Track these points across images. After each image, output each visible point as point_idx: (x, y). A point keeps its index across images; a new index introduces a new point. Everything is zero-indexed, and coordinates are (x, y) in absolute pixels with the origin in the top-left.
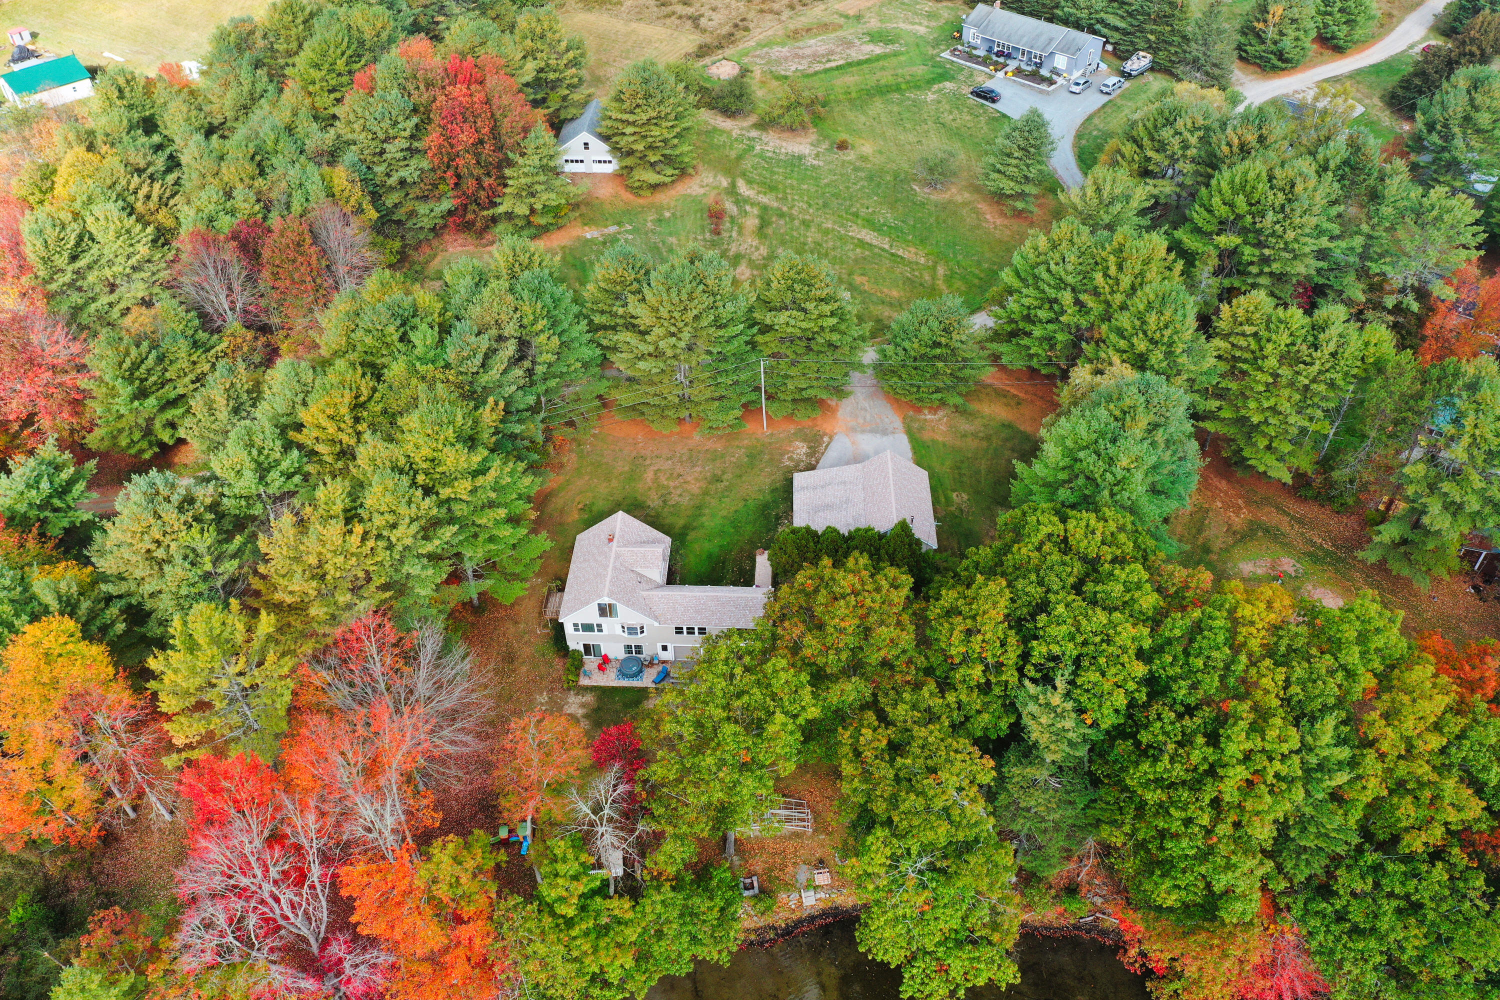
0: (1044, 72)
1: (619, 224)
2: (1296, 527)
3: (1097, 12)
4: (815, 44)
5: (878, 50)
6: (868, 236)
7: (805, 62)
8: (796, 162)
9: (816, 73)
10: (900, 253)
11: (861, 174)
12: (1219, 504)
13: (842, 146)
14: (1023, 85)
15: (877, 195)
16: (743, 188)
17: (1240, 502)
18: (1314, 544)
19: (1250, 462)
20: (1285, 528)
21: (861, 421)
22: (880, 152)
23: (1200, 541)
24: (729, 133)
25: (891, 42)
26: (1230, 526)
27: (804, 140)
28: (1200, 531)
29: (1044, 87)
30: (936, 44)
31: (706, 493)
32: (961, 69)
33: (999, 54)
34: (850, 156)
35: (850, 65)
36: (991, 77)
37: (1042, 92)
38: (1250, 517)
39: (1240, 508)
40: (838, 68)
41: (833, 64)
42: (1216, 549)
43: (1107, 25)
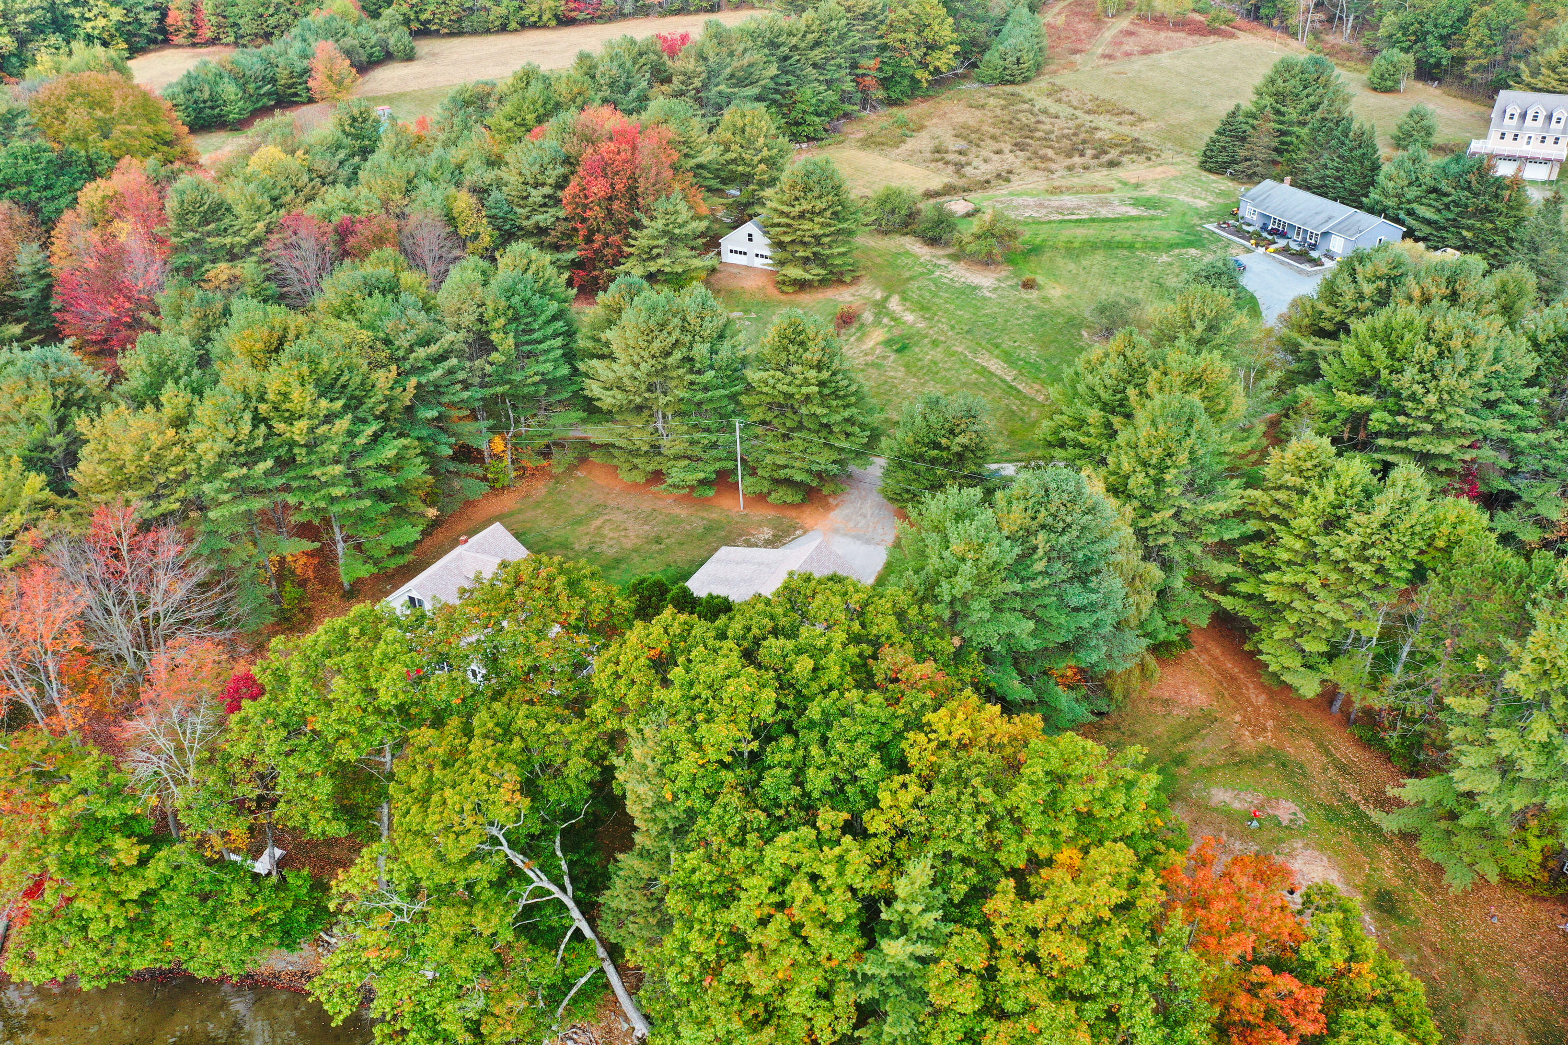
0: (1314, 254)
1: (745, 311)
2: (1332, 772)
3: (1409, 202)
4: (1068, 200)
5: (1134, 212)
6: (996, 365)
7: (1044, 211)
8: (968, 291)
9: (1050, 222)
10: (1020, 387)
11: (1031, 312)
12: (1238, 718)
13: (1028, 285)
14: (1282, 263)
15: (1035, 332)
16: (894, 304)
17: (1270, 723)
18: (1343, 797)
19: (1263, 658)
20: (1314, 770)
21: (851, 525)
22: (1068, 297)
23: (1181, 748)
24: (917, 257)
25: (1155, 207)
26: (1234, 745)
27: (991, 274)
28: (1186, 738)
29: (1307, 267)
30: (1208, 216)
31: (636, 550)
32: (1219, 239)
33: (1274, 232)
34: (1033, 295)
35: (1093, 220)
36: (1249, 251)
37: (1301, 272)
38: (1272, 743)
39: (1265, 729)
40: (1080, 221)
41: (1074, 217)
42: (1192, 763)
43: (1417, 218)
